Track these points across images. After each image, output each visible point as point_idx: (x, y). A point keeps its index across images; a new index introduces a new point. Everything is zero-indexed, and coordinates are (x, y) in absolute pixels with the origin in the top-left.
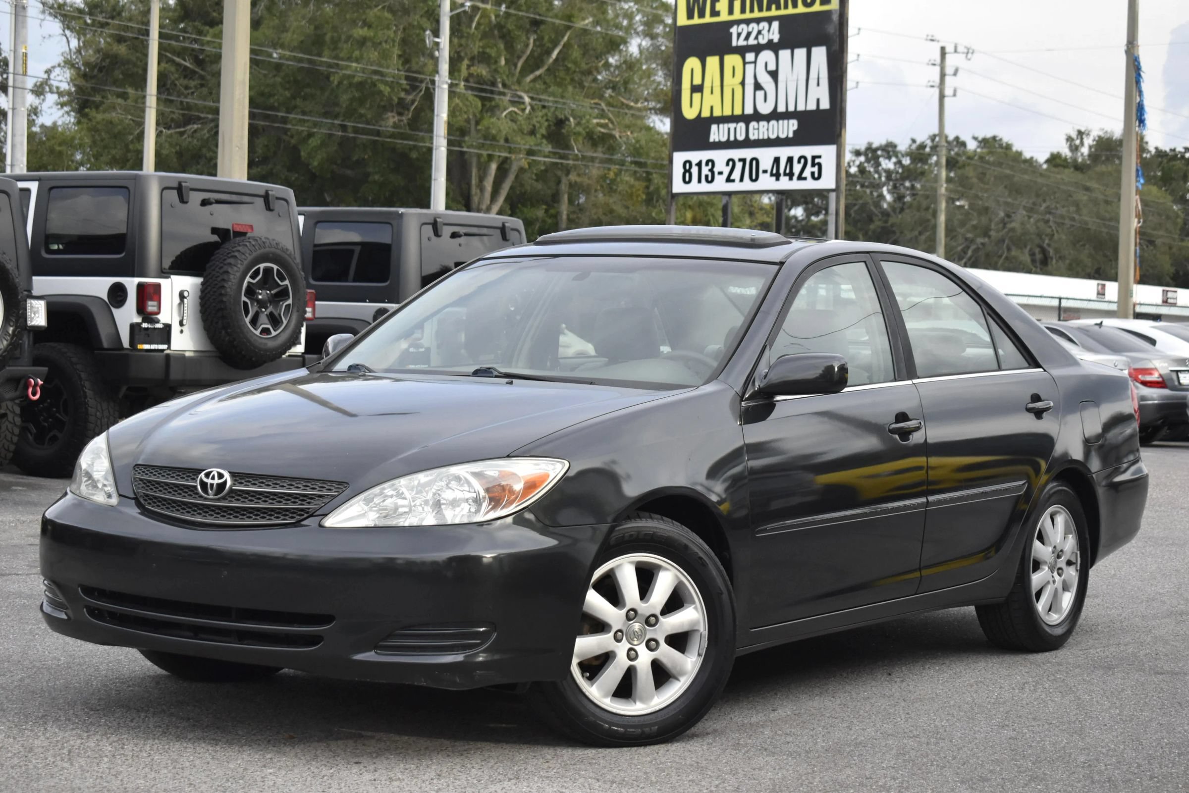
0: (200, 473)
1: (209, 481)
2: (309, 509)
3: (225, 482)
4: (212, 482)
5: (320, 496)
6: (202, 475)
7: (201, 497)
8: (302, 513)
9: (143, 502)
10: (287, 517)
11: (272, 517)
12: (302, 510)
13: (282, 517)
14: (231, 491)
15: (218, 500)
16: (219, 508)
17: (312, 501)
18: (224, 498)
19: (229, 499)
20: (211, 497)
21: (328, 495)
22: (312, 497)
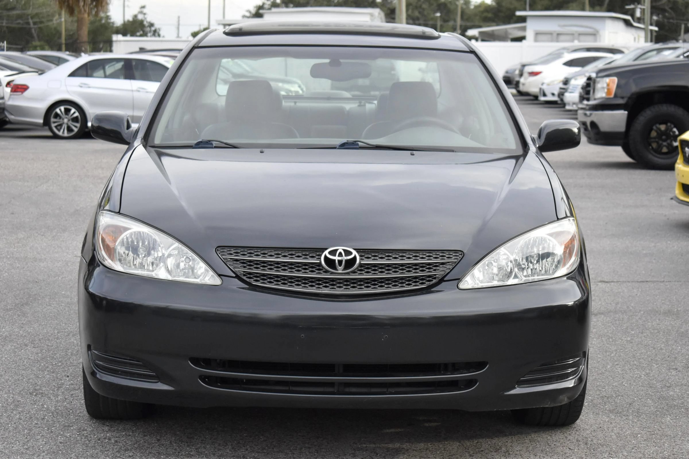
0: (323, 252)
1: (337, 258)
2: (435, 275)
3: (355, 258)
4: (340, 258)
5: (443, 264)
6: (326, 252)
7: (326, 272)
8: (431, 279)
9: (248, 280)
10: (418, 284)
11: (404, 285)
12: (429, 276)
13: (414, 284)
14: (361, 265)
15: (348, 273)
16: (347, 280)
17: (438, 268)
18: (354, 272)
19: (359, 272)
20: (340, 271)
21: (448, 262)
22: (436, 265)
